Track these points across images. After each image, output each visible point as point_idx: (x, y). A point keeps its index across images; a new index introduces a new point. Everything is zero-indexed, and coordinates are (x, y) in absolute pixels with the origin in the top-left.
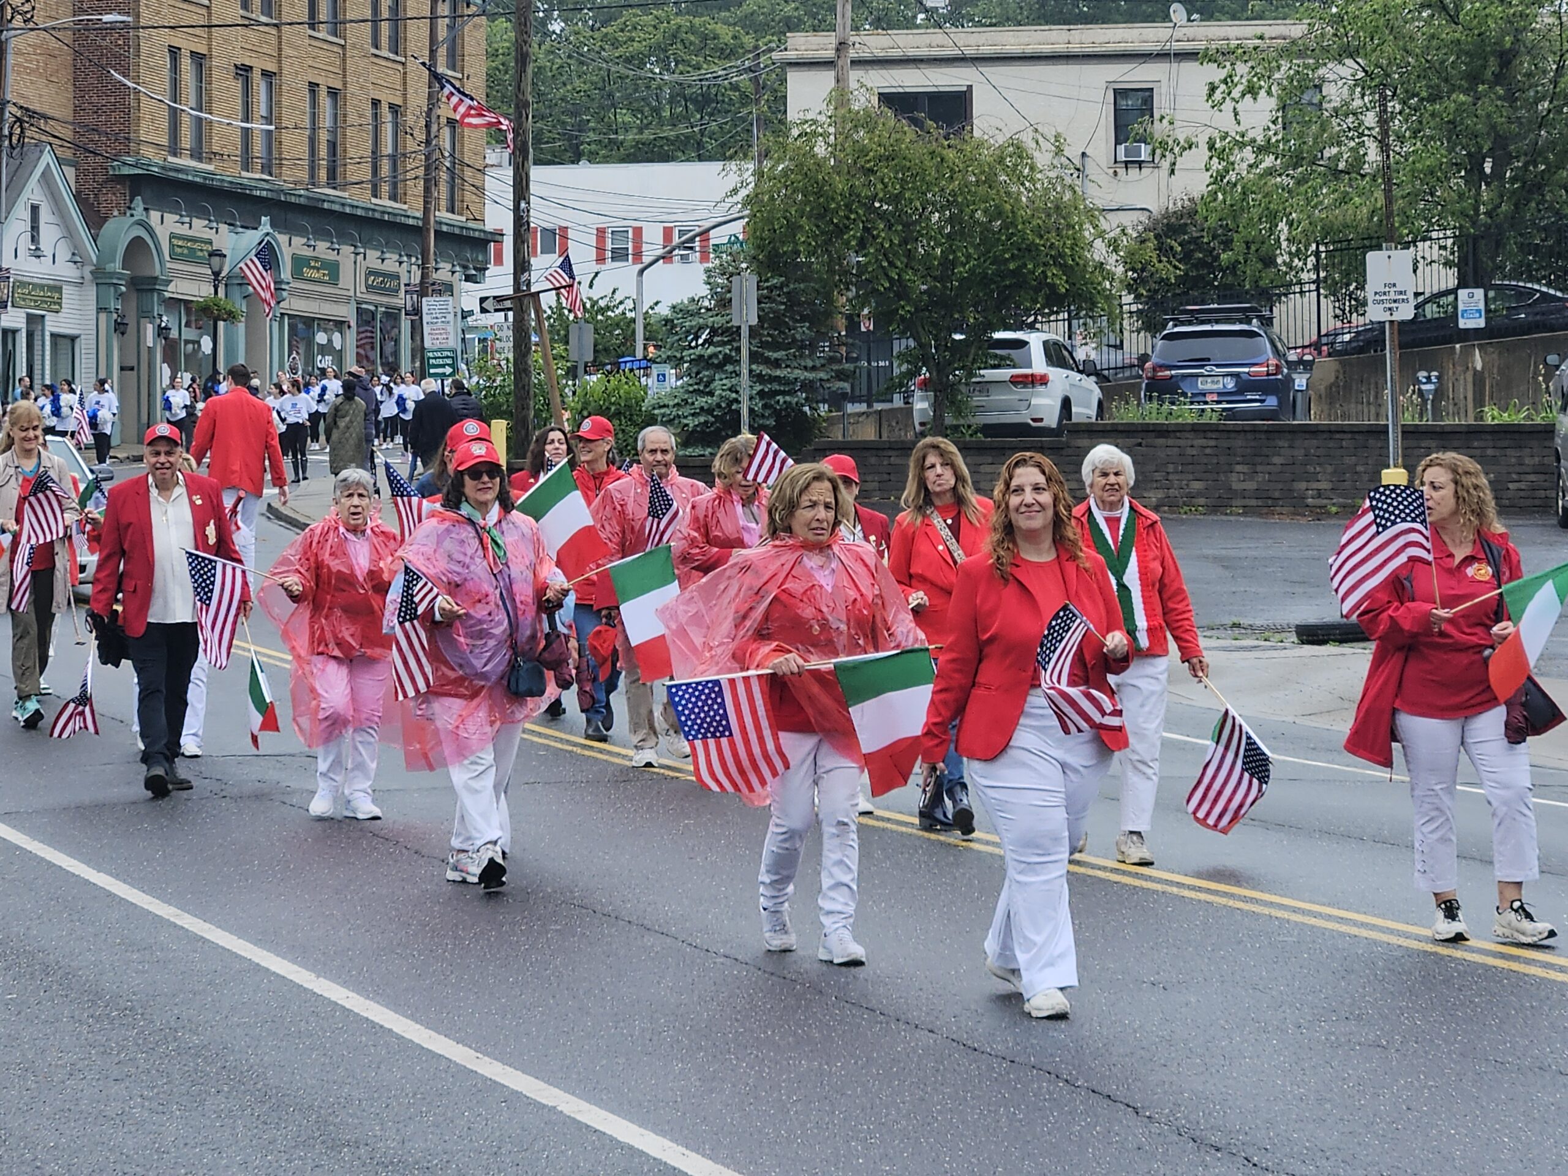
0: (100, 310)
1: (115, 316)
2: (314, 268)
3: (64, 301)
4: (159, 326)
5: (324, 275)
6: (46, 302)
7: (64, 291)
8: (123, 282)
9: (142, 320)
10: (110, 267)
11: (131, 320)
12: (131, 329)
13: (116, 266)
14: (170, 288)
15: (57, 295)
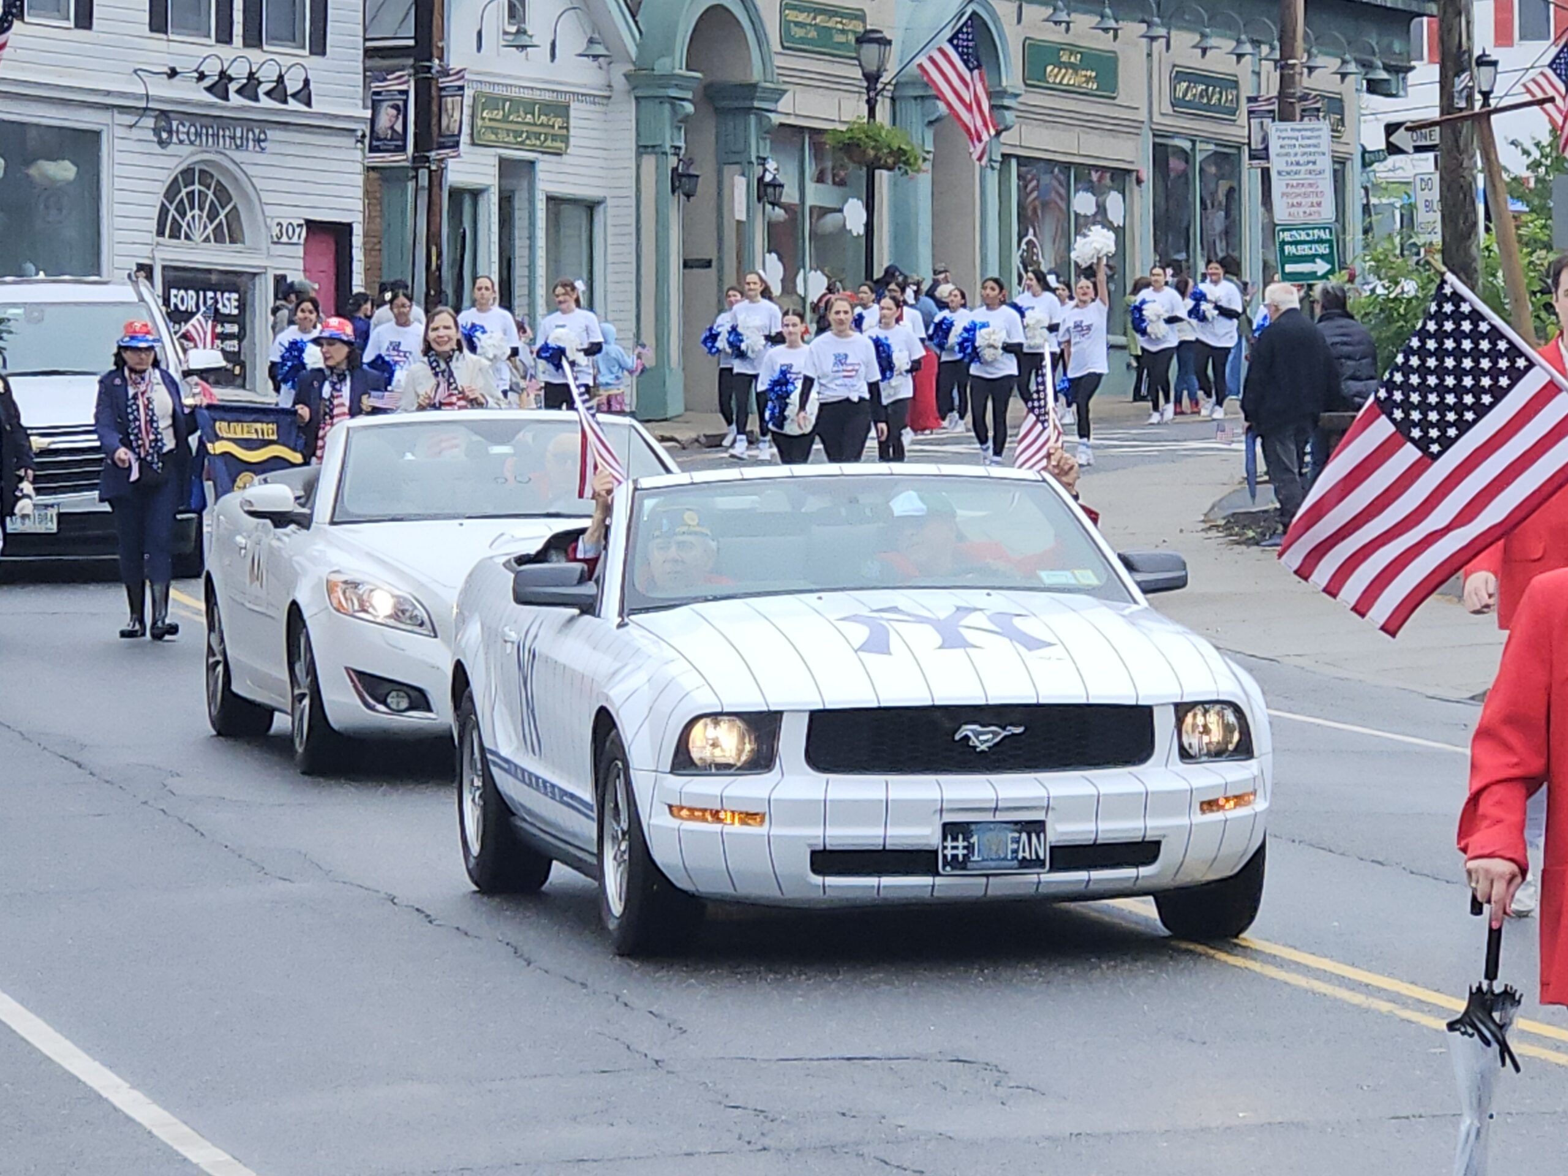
0: (642, 149)
1: (673, 161)
2: (1069, 65)
3: (572, 132)
4: (761, 179)
5: (1088, 79)
6: (537, 136)
7: (572, 113)
8: (689, 95)
9: (726, 168)
10: (663, 66)
11: (705, 169)
12: (705, 187)
13: (675, 63)
14: (782, 106)
15: (558, 122)
